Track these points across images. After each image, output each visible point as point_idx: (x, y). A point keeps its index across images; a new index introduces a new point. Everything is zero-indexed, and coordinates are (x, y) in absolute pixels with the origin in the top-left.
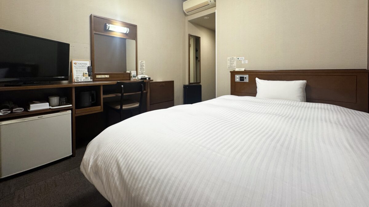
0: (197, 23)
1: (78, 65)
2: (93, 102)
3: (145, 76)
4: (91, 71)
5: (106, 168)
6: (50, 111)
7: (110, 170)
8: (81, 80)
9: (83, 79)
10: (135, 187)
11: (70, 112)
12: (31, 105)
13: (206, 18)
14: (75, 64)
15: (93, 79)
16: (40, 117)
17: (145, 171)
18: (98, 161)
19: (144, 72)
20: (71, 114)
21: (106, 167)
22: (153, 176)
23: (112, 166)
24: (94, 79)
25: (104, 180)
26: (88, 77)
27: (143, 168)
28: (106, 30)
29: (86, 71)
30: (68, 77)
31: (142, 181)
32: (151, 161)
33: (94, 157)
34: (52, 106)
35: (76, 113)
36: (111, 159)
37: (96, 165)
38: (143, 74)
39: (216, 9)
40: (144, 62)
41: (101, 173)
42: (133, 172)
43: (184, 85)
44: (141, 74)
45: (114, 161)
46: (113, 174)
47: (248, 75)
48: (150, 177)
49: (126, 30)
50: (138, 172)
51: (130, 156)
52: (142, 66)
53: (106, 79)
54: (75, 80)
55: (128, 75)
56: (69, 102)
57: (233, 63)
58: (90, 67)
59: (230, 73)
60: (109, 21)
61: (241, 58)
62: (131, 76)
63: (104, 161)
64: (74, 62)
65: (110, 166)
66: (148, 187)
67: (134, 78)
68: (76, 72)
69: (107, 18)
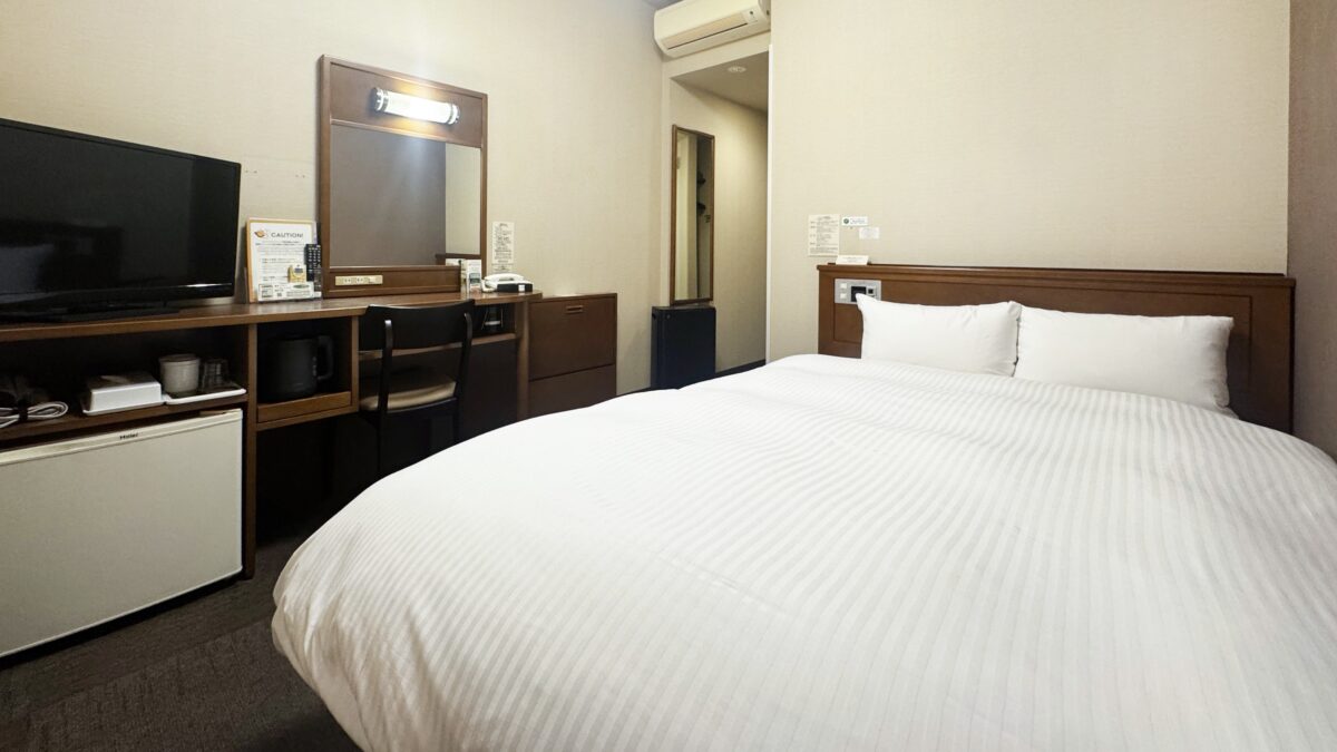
0: (705, 87)
1: (271, 239)
2: (319, 378)
3: (512, 279)
4: (318, 262)
5: (369, 642)
6: (166, 411)
7: (385, 646)
8: (279, 295)
9: (286, 290)
10: (474, 720)
11: (236, 415)
12: (96, 393)
13: (735, 69)
14: (259, 234)
15: (324, 290)
16: (128, 437)
17: (508, 661)
18: (340, 615)
19: (510, 261)
20: (241, 422)
21: (368, 637)
22: (536, 680)
23: (390, 637)
24: (328, 290)
25: (363, 685)
26: (307, 283)
27: (501, 648)
28: (375, 113)
29: (299, 261)
30: (233, 286)
31: (497, 698)
32: (528, 626)
33: (328, 594)
34: (174, 396)
35: (261, 417)
36: (388, 611)
37: (331, 629)
38: (507, 272)
39: (769, 43)
40: (511, 226)
41: (351, 659)
42: (464, 664)
43: (654, 309)
44: (498, 272)
45: (400, 618)
46: (393, 665)
47: (880, 282)
48: (526, 684)
49: (447, 112)
50: (484, 665)
51: (457, 600)
52: (503, 240)
53: (369, 291)
54: (256, 292)
55: (452, 274)
56: (234, 377)
57: (830, 237)
58: (314, 246)
59: (818, 272)
60: (384, 80)
61: (856, 218)
62: (463, 276)
63: (360, 615)
64: (253, 228)
65: (382, 633)
66: (517, 721)
67: (472, 287)
68: (261, 265)
69: (377, 69)
